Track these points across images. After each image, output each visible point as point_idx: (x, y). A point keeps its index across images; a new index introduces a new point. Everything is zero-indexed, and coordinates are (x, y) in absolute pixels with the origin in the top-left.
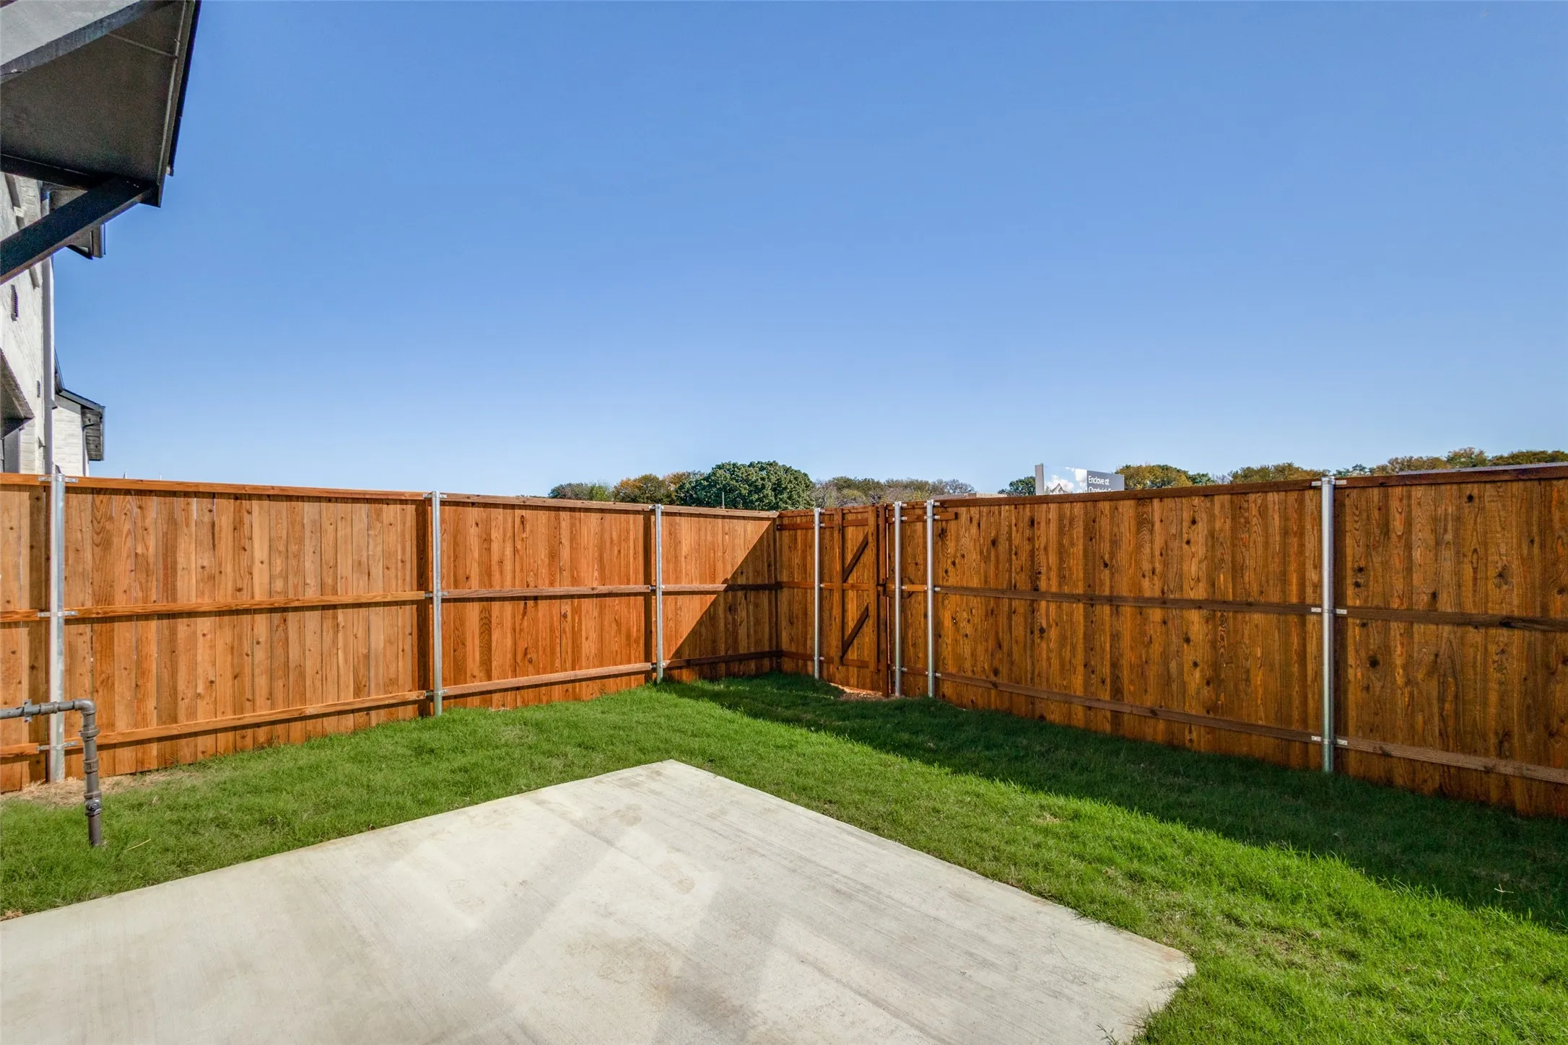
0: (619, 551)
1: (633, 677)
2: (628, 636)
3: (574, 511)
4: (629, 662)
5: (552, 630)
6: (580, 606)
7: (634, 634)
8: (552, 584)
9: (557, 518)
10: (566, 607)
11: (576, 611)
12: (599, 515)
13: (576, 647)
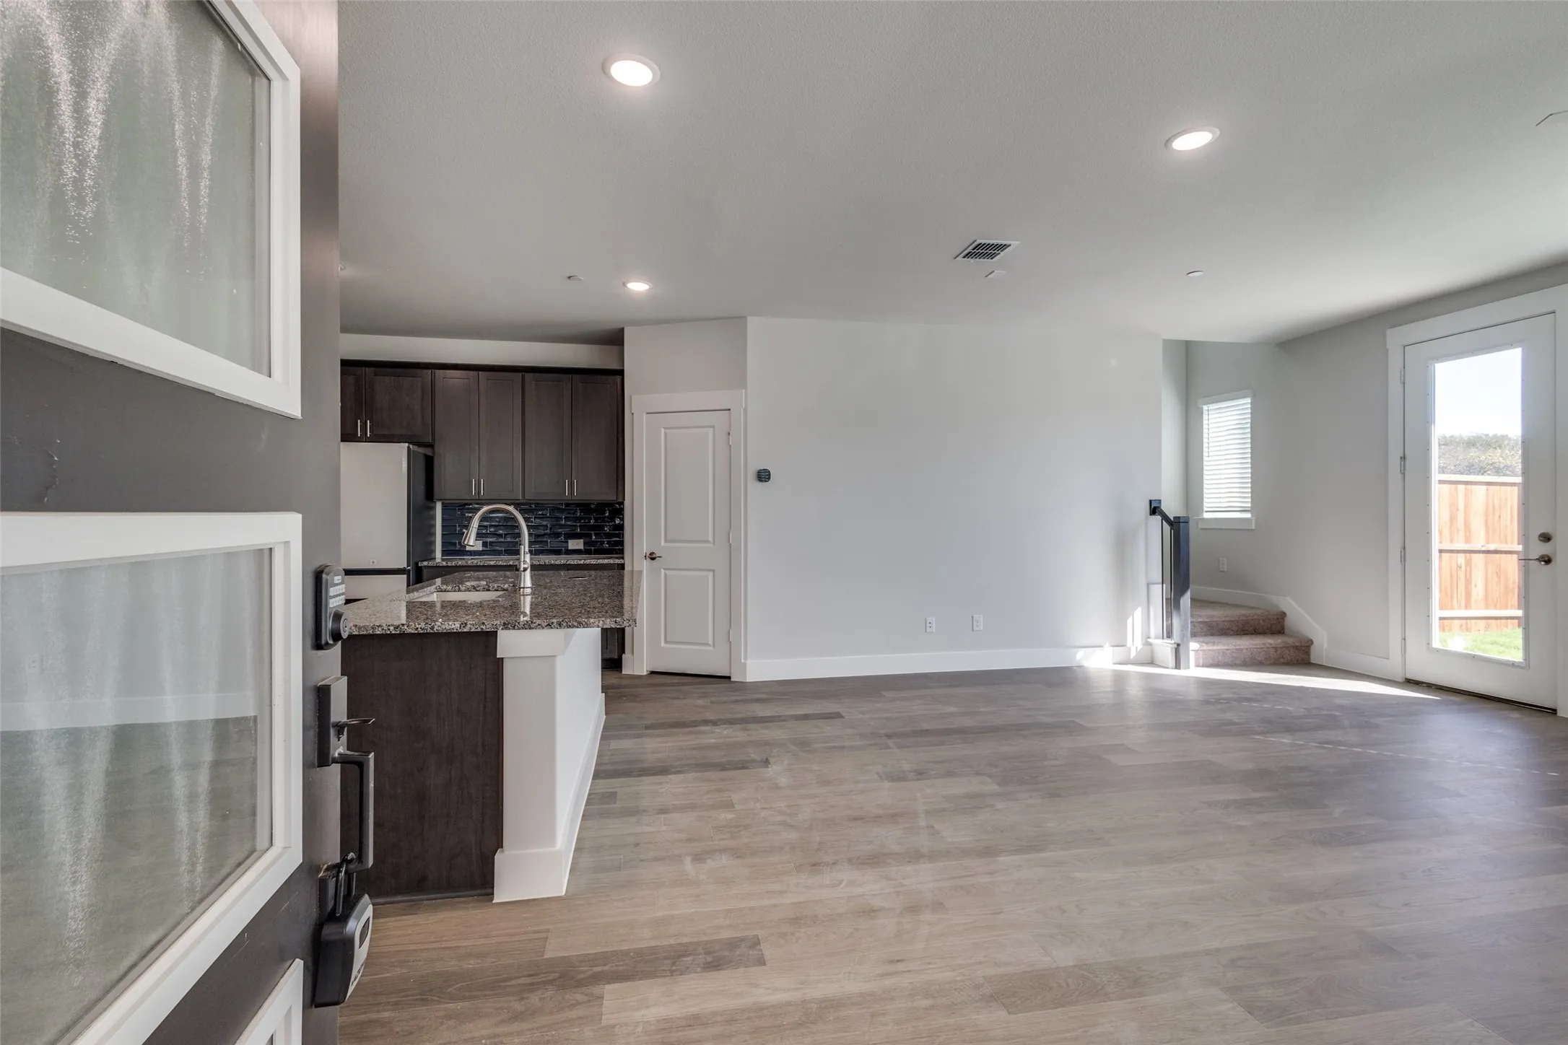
0: (1500, 517)
1: (1509, 621)
2: (1506, 587)
3: (1468, 484)
4: (1506, 608)
5: (1451, 577)
6: (1470, 558)
7: (1511, 586)
8: (1452, 541)
9: (1456, 490)
10: (1461, 559)
11: (1468, 563)
12: (1484, 488)
13: (1468, 594)
